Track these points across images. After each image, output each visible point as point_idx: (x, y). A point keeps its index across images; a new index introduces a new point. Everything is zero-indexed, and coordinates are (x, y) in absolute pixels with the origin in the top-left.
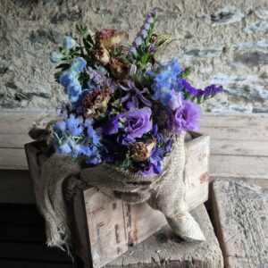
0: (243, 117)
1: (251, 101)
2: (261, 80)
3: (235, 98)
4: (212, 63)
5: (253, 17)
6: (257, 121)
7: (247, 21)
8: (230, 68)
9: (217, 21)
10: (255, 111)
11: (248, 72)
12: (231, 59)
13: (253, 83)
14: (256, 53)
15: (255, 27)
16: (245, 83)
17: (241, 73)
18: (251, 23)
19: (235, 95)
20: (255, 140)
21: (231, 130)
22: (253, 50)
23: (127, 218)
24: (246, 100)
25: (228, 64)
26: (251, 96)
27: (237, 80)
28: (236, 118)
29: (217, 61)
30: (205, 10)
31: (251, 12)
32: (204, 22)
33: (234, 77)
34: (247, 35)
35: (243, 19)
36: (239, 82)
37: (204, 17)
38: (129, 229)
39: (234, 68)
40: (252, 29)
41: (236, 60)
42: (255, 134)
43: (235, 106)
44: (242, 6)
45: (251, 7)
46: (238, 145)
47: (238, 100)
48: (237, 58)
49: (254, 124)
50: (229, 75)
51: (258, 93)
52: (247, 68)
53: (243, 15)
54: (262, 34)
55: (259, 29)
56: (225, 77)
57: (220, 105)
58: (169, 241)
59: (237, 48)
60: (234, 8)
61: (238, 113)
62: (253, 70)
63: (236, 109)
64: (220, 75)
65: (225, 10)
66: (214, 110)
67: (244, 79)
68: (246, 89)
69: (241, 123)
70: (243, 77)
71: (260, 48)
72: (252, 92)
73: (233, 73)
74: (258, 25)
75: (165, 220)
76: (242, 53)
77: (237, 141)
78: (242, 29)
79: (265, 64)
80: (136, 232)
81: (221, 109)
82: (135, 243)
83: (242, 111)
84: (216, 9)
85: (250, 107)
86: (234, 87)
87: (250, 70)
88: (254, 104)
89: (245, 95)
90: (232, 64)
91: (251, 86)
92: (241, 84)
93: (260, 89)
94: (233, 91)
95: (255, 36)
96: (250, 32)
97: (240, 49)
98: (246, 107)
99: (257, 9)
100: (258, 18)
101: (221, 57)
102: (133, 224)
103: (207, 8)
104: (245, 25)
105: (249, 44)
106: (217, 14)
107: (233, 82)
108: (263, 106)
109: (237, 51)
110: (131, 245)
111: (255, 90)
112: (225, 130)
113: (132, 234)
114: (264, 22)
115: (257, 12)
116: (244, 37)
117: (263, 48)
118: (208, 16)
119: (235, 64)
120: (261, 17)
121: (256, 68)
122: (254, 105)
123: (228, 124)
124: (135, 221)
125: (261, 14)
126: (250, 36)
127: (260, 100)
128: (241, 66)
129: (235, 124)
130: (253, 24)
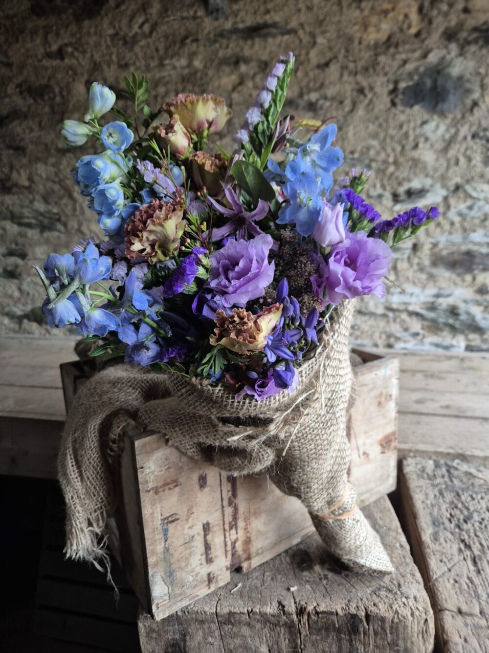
0: (450, 358)
1: (462, 332)
2: (479, 297)
3: (434, 327)
4: (395, 268)
5: (461, 194)
6: (474, 364)
7: (452, 201)
8: (424, 276)
9: (402, 201)
10: (469, 348)
11: (455, 284)
12: (427, 262)
13: (465, 301)
14: (469, 254)
15: (465, 211)
16: (450, 301)
17: (443, 284)
18: (459, 205)
19: (434, 321)
20: (474, 393)
21: (430, 375)
22: (464, 248)
23: (229, 511)
24: (453, 329)
25: (421, 269)
26: (462, 323)
27: (438, 296)
28: (437, 359)
29: (402, 266)
30: (383, 187)
31: (457, 188)
32: (380, 203)
33: (431, 291)
34: (452, 224)
35: (446, 199)
36: (441, 300)
37: (380, 196)
38: (233, 535)
39: (431, 277)
40: (460, 214)
41: (434, 264)
42: (474, 384)
43: (435, 339)
44: (443, 178)
45: (458, 180)
46: (445, 400)
47: (441, 330)
48: (437, 260)
49: (471, 368)
50: (424, 287)
51: (473, 318)
52: (454, 276)
53: (444, 193)
54: (477, 221)
55: (473, 213)
56: (417, 290)
57: (409, 338)
58: (317, 568)
59: (435, 245)
60: (428, 182)
61: (440, 351)
62: (463, 280)
63: (437, 345)
64: (409, 288)
65: (416, 184)
66: (399, 345)
67: (449, 295)
68: (453, 311)
69: (446, 365)
70: (447, 292)
71: (475, 244)
72: (463, 317)
73: (431, 284)
74: (470, 208)
75: (309, 522)
76: (445, 253)
77: (443, 393)
78: (444, 214)
79: (485, 270)
80: (248, 541)
81: (411, 345)
82: (245, 565)
83: (446, 348)
84: (400, 184)
85: (460, 343)
86: (432, 307)
87: (458, 280)
88: (466, 336)
89: (451, 321)
90: (429, 269)
91: (462, 307)
92: (444, 302)
93: (477, 312)
94: (431, 315)
95: (466, 225)
96: (457, 219)
97: (441, 246)
98: (454, 342)
99: (468, 182)
100: (471, 197)
101: (409, 258)
102: (241, 524)
103: (385, 181)
104: (448, 207)
105: (457, 237)
106: (401, 190)
107: (431, 299)
108: (484, 341)
109: (436, 250)
110: (237, 570)
111: (468, 313)
112: (419, 376)
113: (239, 546)
114: (481, 203)
115: (468, 188)
116: (447, 227)
117: (479, 244)
118: (388, 195)
119: (435, 271)
120: (474, 194)
121: (468, 278)
122: (467, 339)
123: (425, 366)
124: (247, 519)
125: (475, 189)
126: (457, 225)
127: (478, 329)
128: (444, 274)
129: (436, 367)
130: (462, 206)
